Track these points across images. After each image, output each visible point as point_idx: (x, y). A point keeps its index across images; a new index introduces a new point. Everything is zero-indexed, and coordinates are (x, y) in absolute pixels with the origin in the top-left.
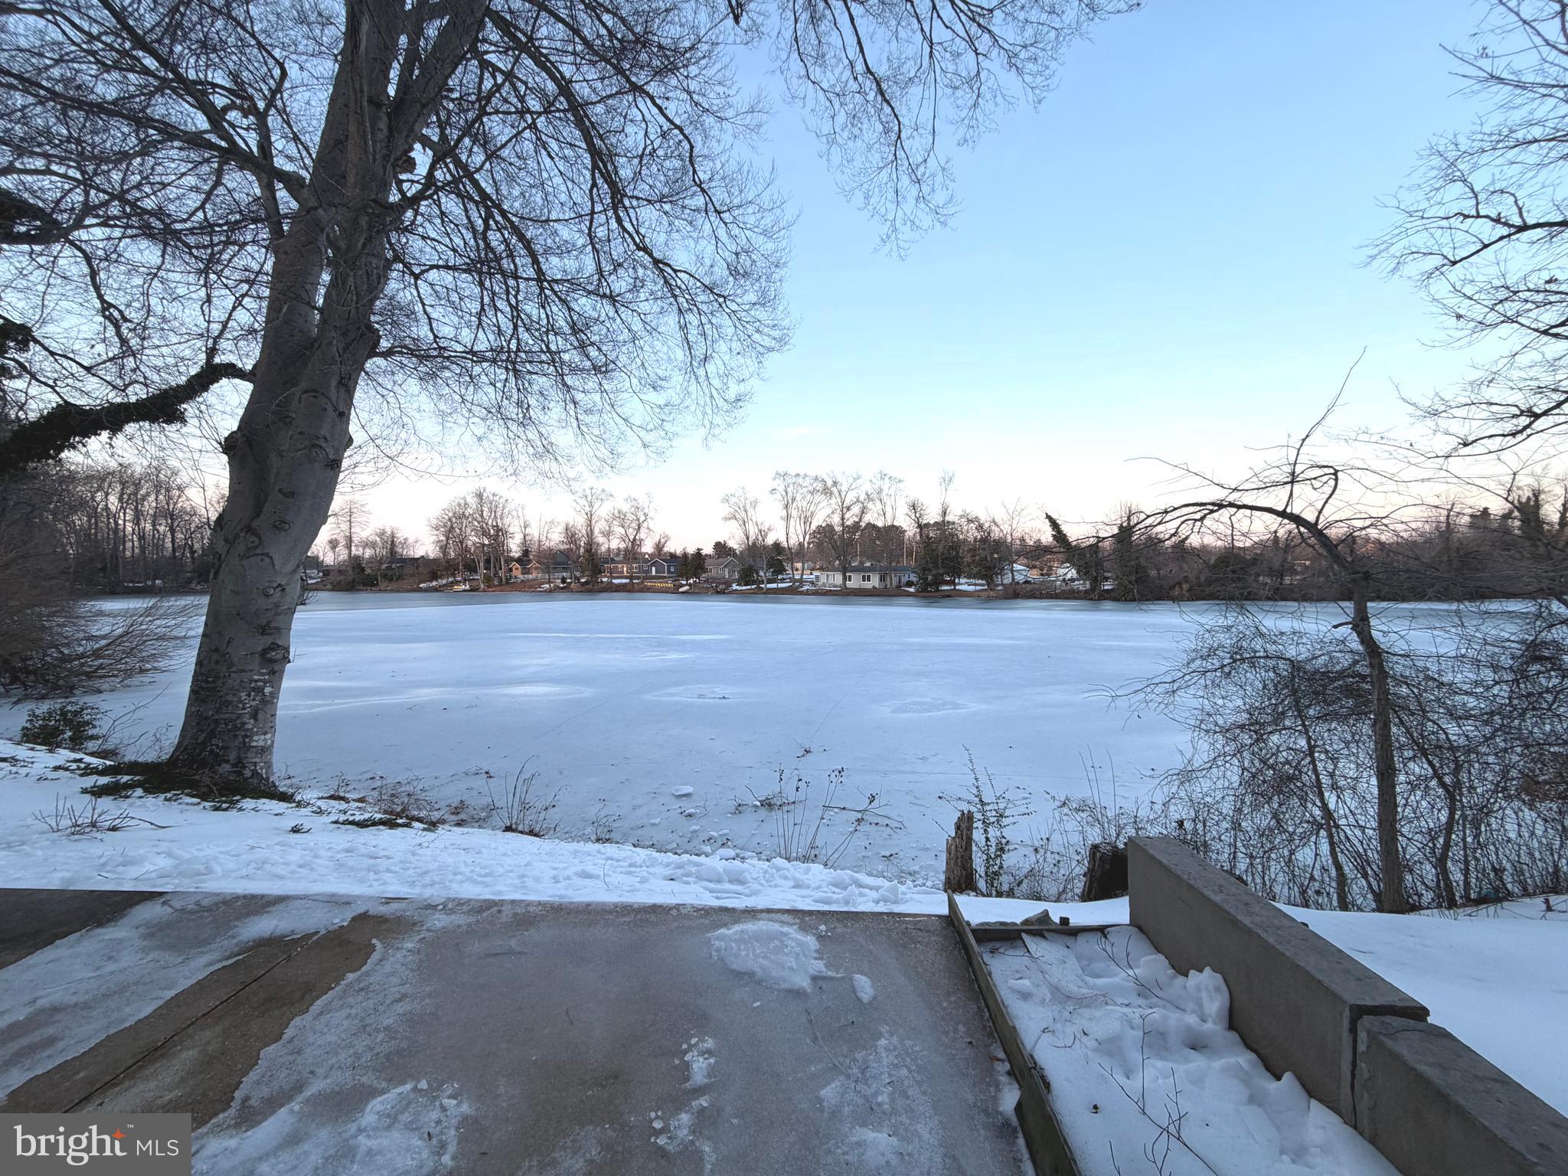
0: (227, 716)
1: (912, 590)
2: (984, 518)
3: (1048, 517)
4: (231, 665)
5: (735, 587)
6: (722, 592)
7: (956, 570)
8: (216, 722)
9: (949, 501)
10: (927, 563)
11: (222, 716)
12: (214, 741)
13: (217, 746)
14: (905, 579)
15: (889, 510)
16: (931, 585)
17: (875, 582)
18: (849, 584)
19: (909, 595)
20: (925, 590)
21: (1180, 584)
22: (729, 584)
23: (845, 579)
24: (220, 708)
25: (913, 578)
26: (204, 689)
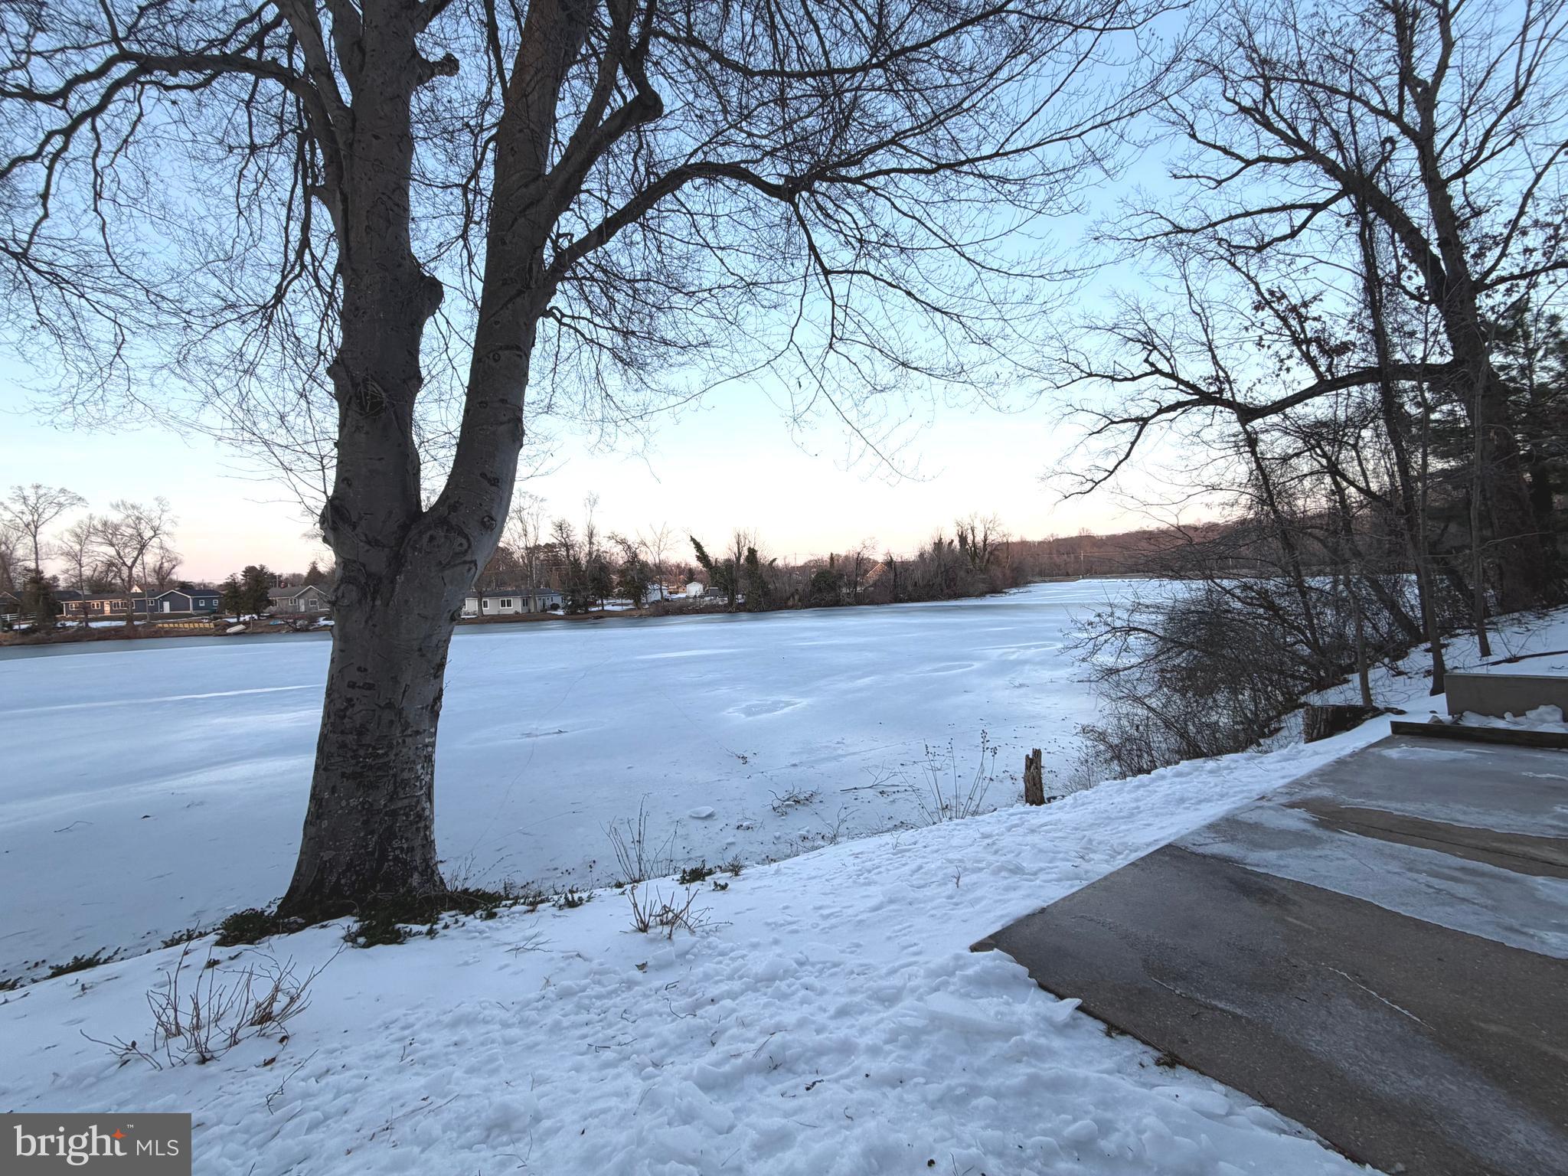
0: (406, 802)
1: (560, 612)
2: (633, 539)
3: (693, 539)
4: (407, 726)
5: (322, 622)
6: (304, 630)
7: (604, 590)
8: (394, 814)
9: (596, 522)
10: (575, 584)
11: (400, 804)
12: (395, 844)
13: (402, 849)
14: (549, 603)
15: (530, 529)
16: (580, 607)
17: (516, 606)
18: (487, 611)
19: (558, 618)
20: (574, 613)
21: (793, 595)
22: (313, 619)
23: (480, 605)
24: (395, 792)
25: (558, 600)
26: (371, 767)
